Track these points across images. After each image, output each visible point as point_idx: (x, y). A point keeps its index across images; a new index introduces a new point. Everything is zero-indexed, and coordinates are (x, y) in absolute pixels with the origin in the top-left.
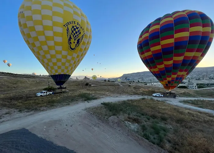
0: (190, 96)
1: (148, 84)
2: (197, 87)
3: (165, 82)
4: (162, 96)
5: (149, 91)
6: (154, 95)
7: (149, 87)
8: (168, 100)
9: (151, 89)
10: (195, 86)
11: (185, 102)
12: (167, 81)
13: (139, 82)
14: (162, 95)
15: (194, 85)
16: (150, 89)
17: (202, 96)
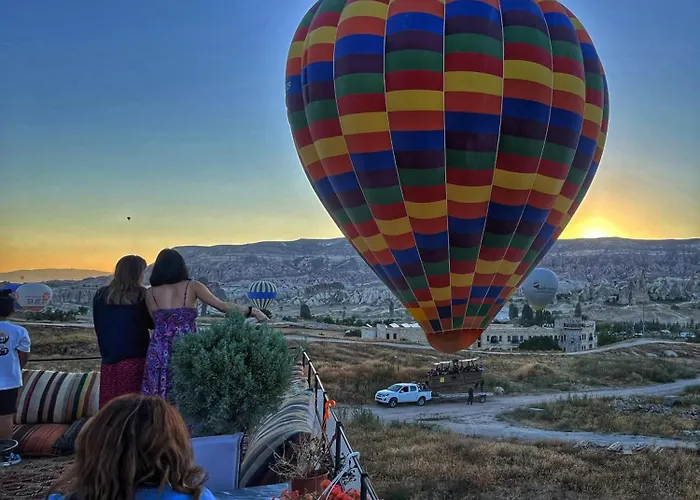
0: (550, 386)
1: (367, 334)
2: (595, 340)
3: (427, 311)
4: (428, 395)
5: (360, 372)
6: (386, 393)
7: (368, 350)
8: (452, 415)
9: (377, 361)
10: (591, 339)
11: (521, 415)
12: (431, 304)
13: (305, 313)
14: (425, 389)
15: (586, 332)
16: (369, 363)
17: (593, 384)
